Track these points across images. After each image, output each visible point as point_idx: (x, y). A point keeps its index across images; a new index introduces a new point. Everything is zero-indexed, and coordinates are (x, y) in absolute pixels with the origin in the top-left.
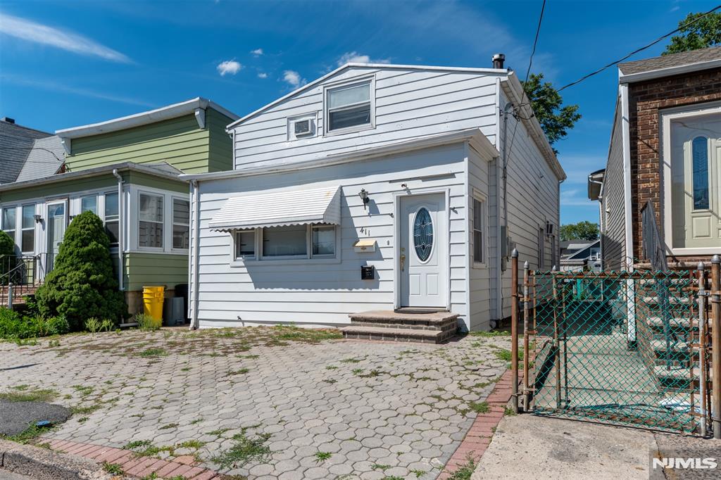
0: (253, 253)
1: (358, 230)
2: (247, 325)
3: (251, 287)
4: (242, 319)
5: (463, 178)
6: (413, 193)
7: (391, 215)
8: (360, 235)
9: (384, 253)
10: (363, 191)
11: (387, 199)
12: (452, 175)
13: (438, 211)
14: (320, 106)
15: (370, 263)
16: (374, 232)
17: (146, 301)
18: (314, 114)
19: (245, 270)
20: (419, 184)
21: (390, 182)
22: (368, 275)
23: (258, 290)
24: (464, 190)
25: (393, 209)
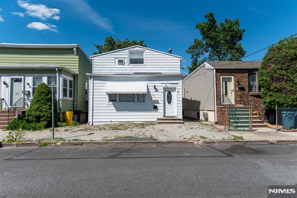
0: (116, 101)
1: (152, 96)
2: (113, 123)
3: (115, 111)
4: (112, 121)
5: (180, 84)
6: (168, 87)
8: (152, 97)
9: (160, 102)
10: (155, 85)
11: (160, 88)
12: (178, 84)
13: (173, 92)
14: (127, 56)
15: (155, 105)
16: (157, 96)
17: (67, 116)
19: (113, 106)
20: (169, 85)
21: (161, 83)
22: (156, 108)
23: (118, 112)
24: (181, 87)
25: (162, 91)
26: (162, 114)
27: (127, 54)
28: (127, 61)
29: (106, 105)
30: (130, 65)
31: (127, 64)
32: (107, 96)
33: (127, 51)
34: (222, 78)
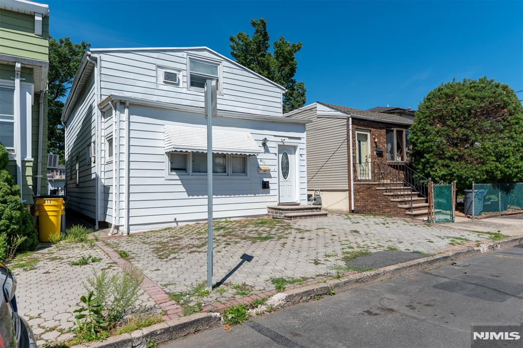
0: (186, 169)
1: (259, 160)
2: (180, 224)
3: (185, 195)
4: (177, 220)
5: (304, 141)
6: (285, 144)
7: (275, 154)
8: (260, 163)
9: (272, 174)
10: (266, 139)
11: (273, 146)
12: (299, 138)
13: (291, 154)
14: (184, 67)
15: (265, 180)
16: (267, 162)
18: (179, 71)
19: (179, 182)
20: (287, 140)
21: (275, 136)
22: (266, 186)
23: (191, 197)
24: (304, 146)
25: (276, 151)
26: (276, 198)
27: (185, 61)
28: (183, 78)
29: (162, 181)
30: (191, 89)
31: (185, 85)
32: (166, 159)
33: (184, 54)
34: (357, 133)
